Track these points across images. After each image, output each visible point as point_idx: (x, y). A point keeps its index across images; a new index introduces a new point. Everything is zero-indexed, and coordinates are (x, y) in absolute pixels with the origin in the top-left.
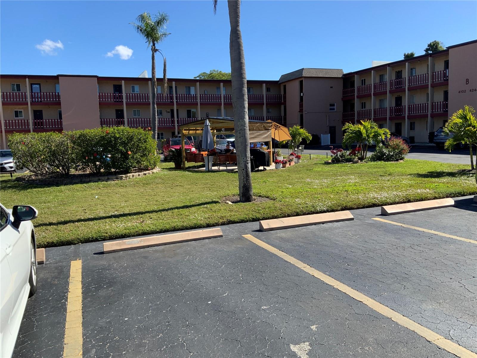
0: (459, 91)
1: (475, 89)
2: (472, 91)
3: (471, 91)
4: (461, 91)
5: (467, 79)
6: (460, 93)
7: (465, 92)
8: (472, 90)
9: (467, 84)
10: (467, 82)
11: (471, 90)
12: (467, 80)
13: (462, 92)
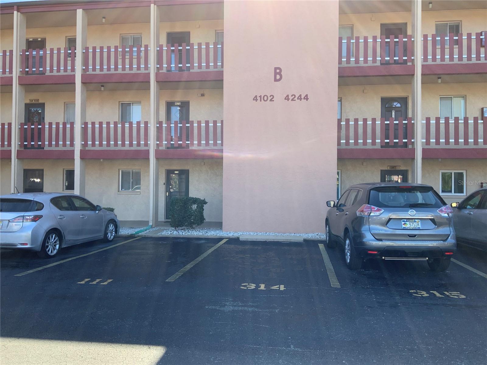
0: (256, 96)
1: (300, 96)
2: (292, 100)
3: (288, 99)
4: (260, 97)
5: (276, 69)
6: (257, 100)
7: (271, 100)
8: (291, 98)
9: (276, 80)
10: (278, 77)
11: (288, 96)
12: (278, 71)
13: (263, 98)
